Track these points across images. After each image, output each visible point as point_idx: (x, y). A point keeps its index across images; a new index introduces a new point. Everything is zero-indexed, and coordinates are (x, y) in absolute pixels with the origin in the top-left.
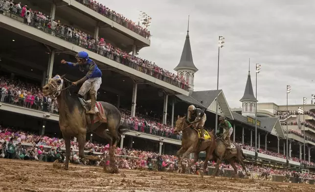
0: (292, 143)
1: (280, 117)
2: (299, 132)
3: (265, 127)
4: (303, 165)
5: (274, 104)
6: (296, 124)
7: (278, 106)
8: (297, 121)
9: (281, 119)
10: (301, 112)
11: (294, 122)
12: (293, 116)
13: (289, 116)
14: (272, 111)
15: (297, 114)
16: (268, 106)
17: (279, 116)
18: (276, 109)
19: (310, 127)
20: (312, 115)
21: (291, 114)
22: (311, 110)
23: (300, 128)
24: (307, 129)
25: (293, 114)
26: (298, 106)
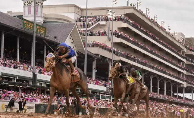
0: (98, 61)
1: (84, 24)
2: (109, 45)
3: (55, 37)
4: (111, 91)
5: (76, 6)
6: (104, 34)
7: (82, 10)
8: (106, 29)
9: (84, 27)
10: (111, 17)
11: (102, 31)
12: (101, 23)
13: (95, 23)
14: (72, 16)
15: (107, 20)
16: (66, 9)
17: (82, 23)
18: (80, 13)
19: (124, 38)
20: (127, 22)
21: (99, 20)
22: (126, 15)
23: (110, 40)
24: (119, 40)
25: (102, 20)
26: (107, 9)
